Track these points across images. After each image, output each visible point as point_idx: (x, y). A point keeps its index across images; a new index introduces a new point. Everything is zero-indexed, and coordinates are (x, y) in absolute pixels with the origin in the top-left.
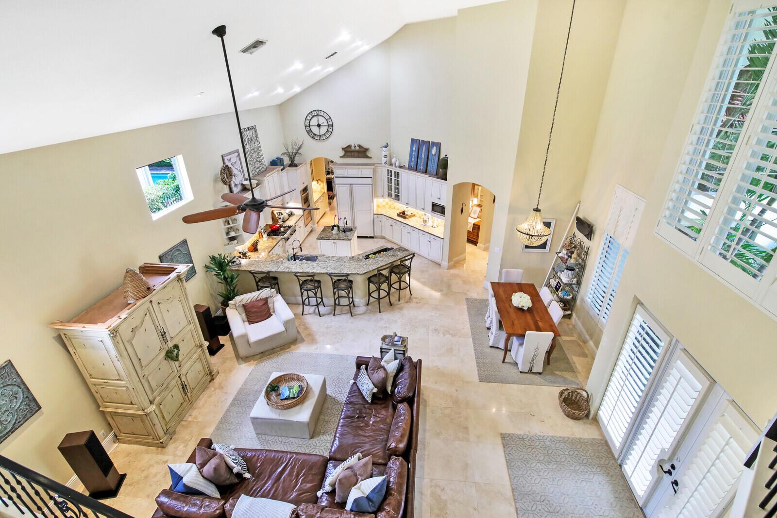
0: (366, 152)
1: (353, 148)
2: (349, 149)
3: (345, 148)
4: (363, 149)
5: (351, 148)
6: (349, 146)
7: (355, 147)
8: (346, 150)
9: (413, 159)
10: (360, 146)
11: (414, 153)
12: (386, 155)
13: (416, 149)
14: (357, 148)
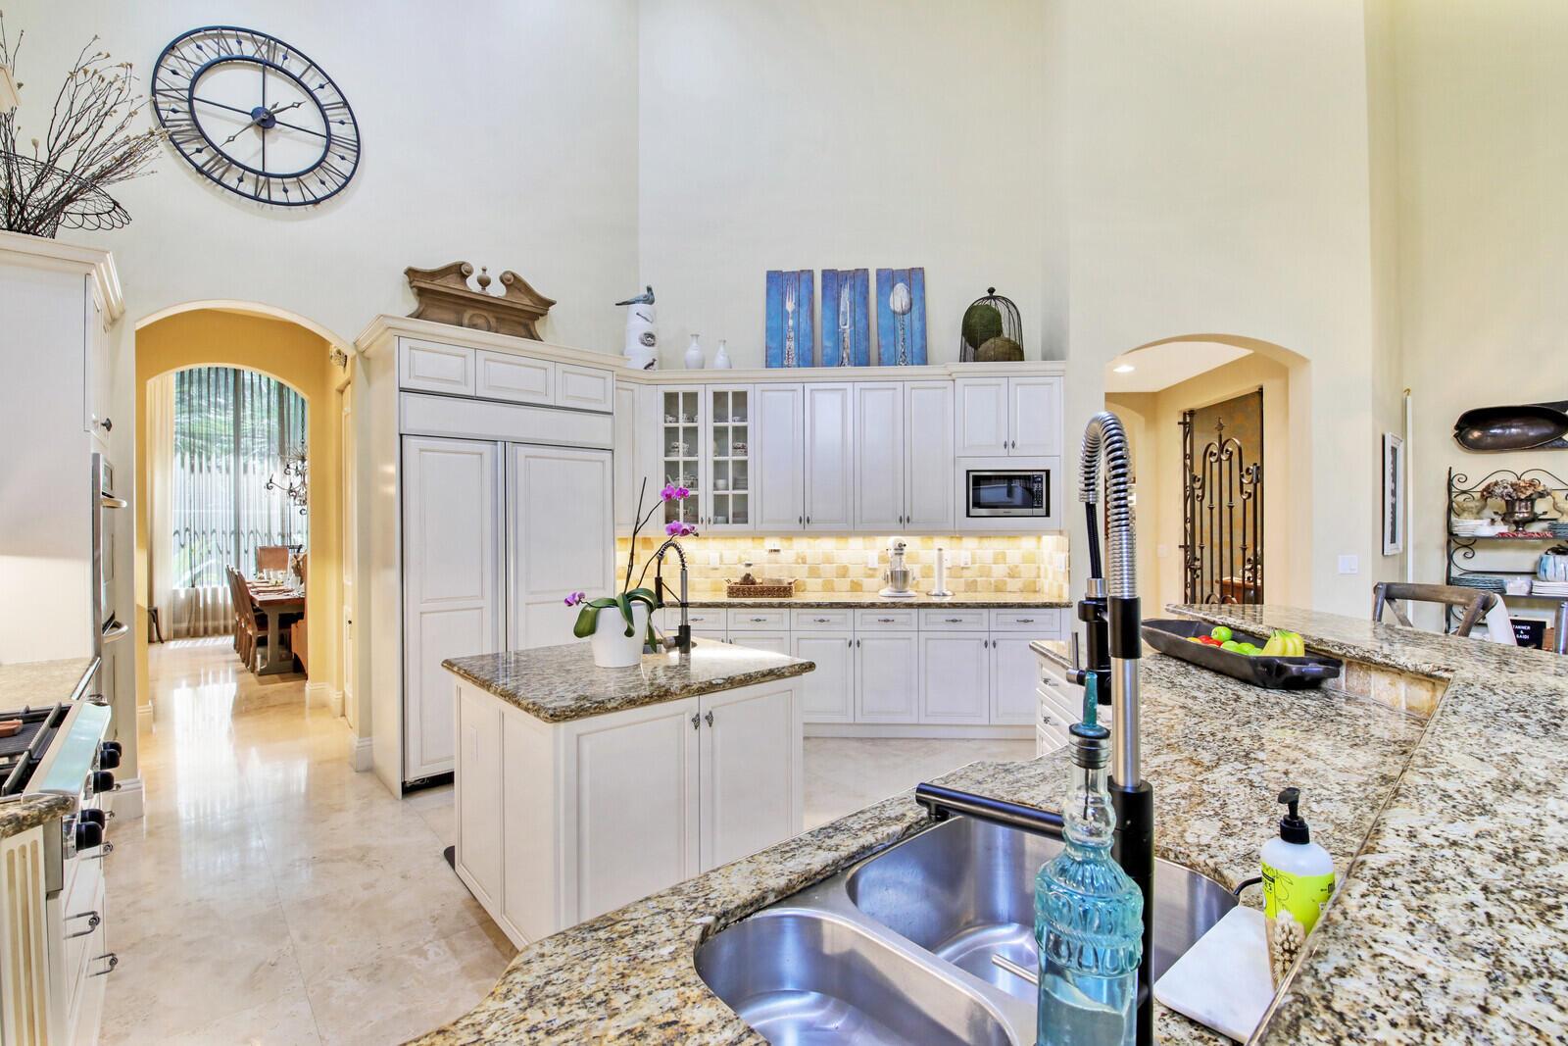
0: (535, 316)
1: (472, 284)
2: (451, 284)
3: (433, 275)
4: (525, 302)
5: (464, 277)
6: (459, 271)
7: (484, 283)
8: (438, 285)
9: (790, 344)
10: (513, 283)
11: (791, 322)
12: (651, 336)
13: (799, 304)
14: (497, 290)
